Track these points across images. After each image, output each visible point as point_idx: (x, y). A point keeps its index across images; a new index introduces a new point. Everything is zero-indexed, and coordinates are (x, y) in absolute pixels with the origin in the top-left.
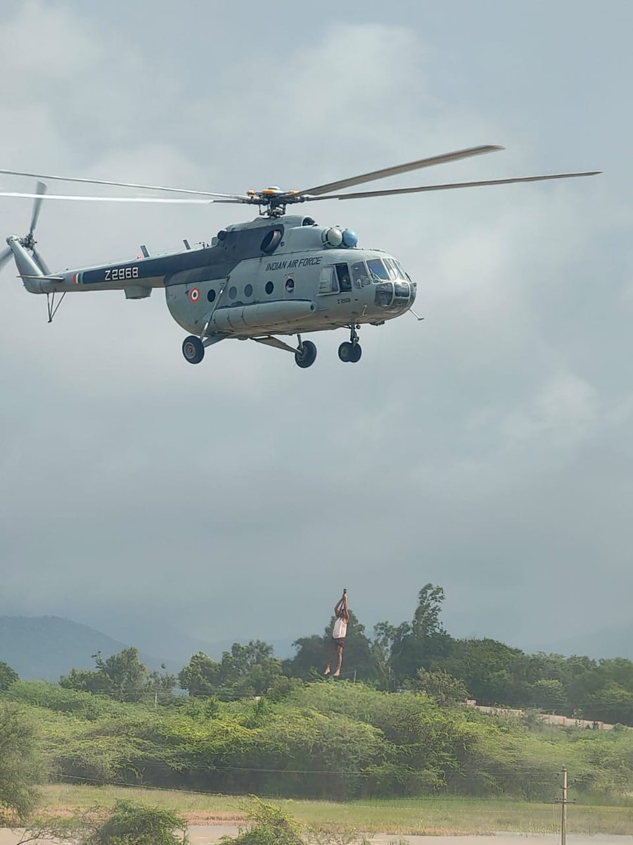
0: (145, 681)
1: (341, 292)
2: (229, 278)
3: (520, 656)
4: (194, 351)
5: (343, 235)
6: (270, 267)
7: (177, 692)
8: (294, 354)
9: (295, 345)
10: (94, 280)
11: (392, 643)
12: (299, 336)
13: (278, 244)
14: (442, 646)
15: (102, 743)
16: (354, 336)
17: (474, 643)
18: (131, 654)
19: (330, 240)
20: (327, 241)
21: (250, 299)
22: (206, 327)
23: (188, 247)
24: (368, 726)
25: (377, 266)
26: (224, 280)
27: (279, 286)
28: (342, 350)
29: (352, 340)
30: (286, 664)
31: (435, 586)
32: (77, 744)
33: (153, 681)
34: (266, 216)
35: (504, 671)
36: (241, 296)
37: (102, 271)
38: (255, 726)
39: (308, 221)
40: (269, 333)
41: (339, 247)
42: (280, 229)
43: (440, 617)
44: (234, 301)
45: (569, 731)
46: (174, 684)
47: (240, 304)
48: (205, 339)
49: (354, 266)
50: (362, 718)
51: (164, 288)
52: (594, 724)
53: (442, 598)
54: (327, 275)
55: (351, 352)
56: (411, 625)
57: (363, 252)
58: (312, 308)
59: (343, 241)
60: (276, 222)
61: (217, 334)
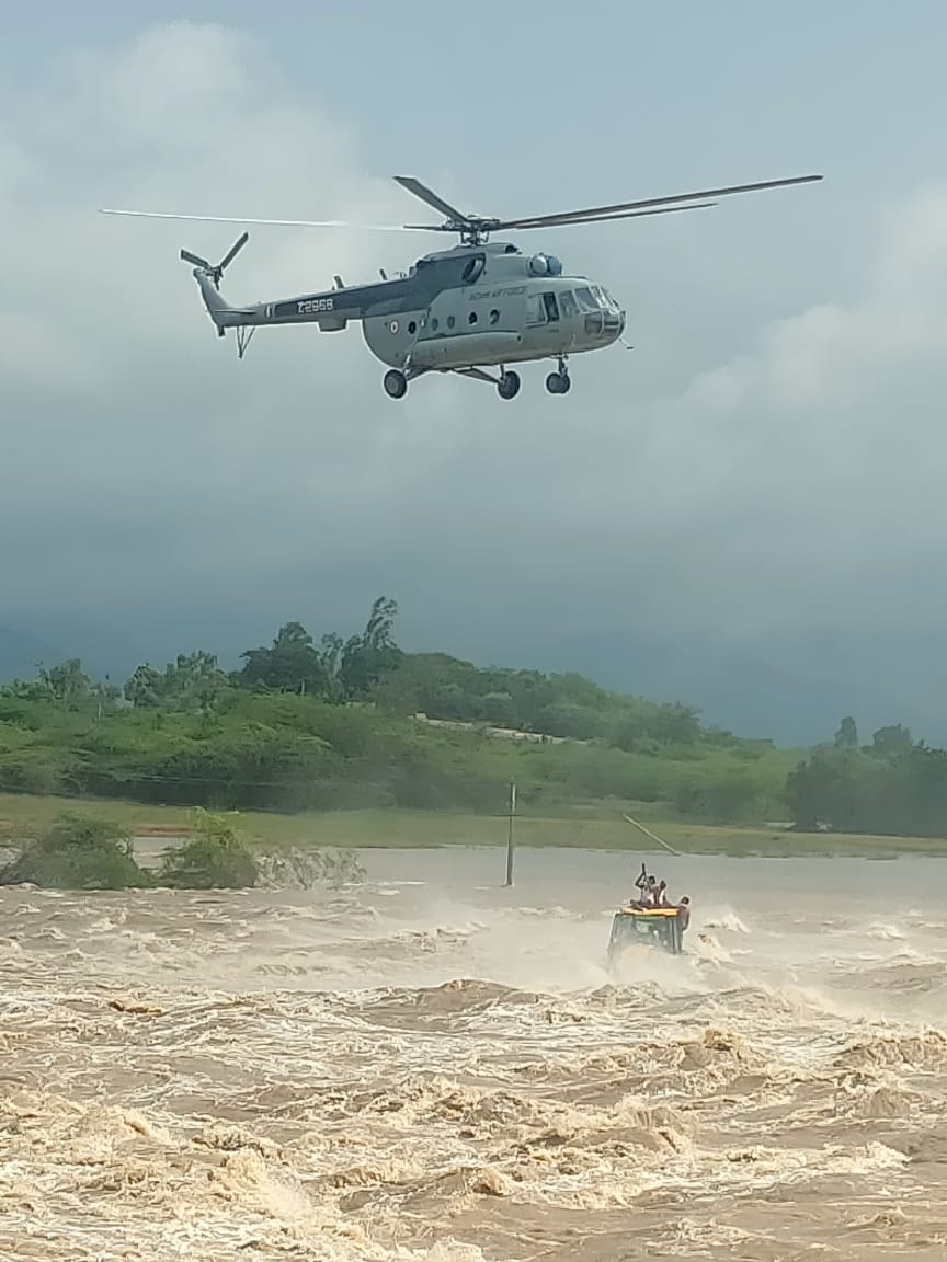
0: (89, 692)
1: (549, 321)
2: (429, 309)
3: (470, 669)
4: (397, 385)
5: (547, 261)
6: (472, 297)
7: (122, 703)
8: (496, 385)
9: (498, 376)
10: (287, 312)
11: (343, 655)
12: (502, 368)
13: (480, 273)
14: (394, 660)
15: (43, 753)
16: (562, 365)
17: (425, 657)
18: (75, 665)
19: (536, 268)
20: (533, 270)
21: (453, 331)
22: (408, 360)
23: (384, 277)
24: (317, 739)
25: (584, 292)
26: (426, 312)
27: (485, 318)
28: (551, 381)
29: (560, 370)
30: (232, 676)
31: (388, 600)
32: (20, 754)
33: (96, 692)
34: (468, 244)
35: (454, 685)
36: (443, 328)
37: (295, 303)
38: (200, 738)
39: (511, 249)
40: (471, 365)
41: (545, 276)
42: (482, 257)
43: (391, 630)
44: (436, 333)
45: (518, 744)
46: (119, 695)
47: (443, 336)
48: (407, 372)
49: (561, 295)
50: (311, 731)
51: (360, 321)
52: (543, 738)
53: (395, 612)
54: (535, 306)
55: (559, 383)
56: (362, 638)
57: (568, 280)
58: (519, 338)
59: (549, 267)
60: (478, 250)
61: (419, 368)
